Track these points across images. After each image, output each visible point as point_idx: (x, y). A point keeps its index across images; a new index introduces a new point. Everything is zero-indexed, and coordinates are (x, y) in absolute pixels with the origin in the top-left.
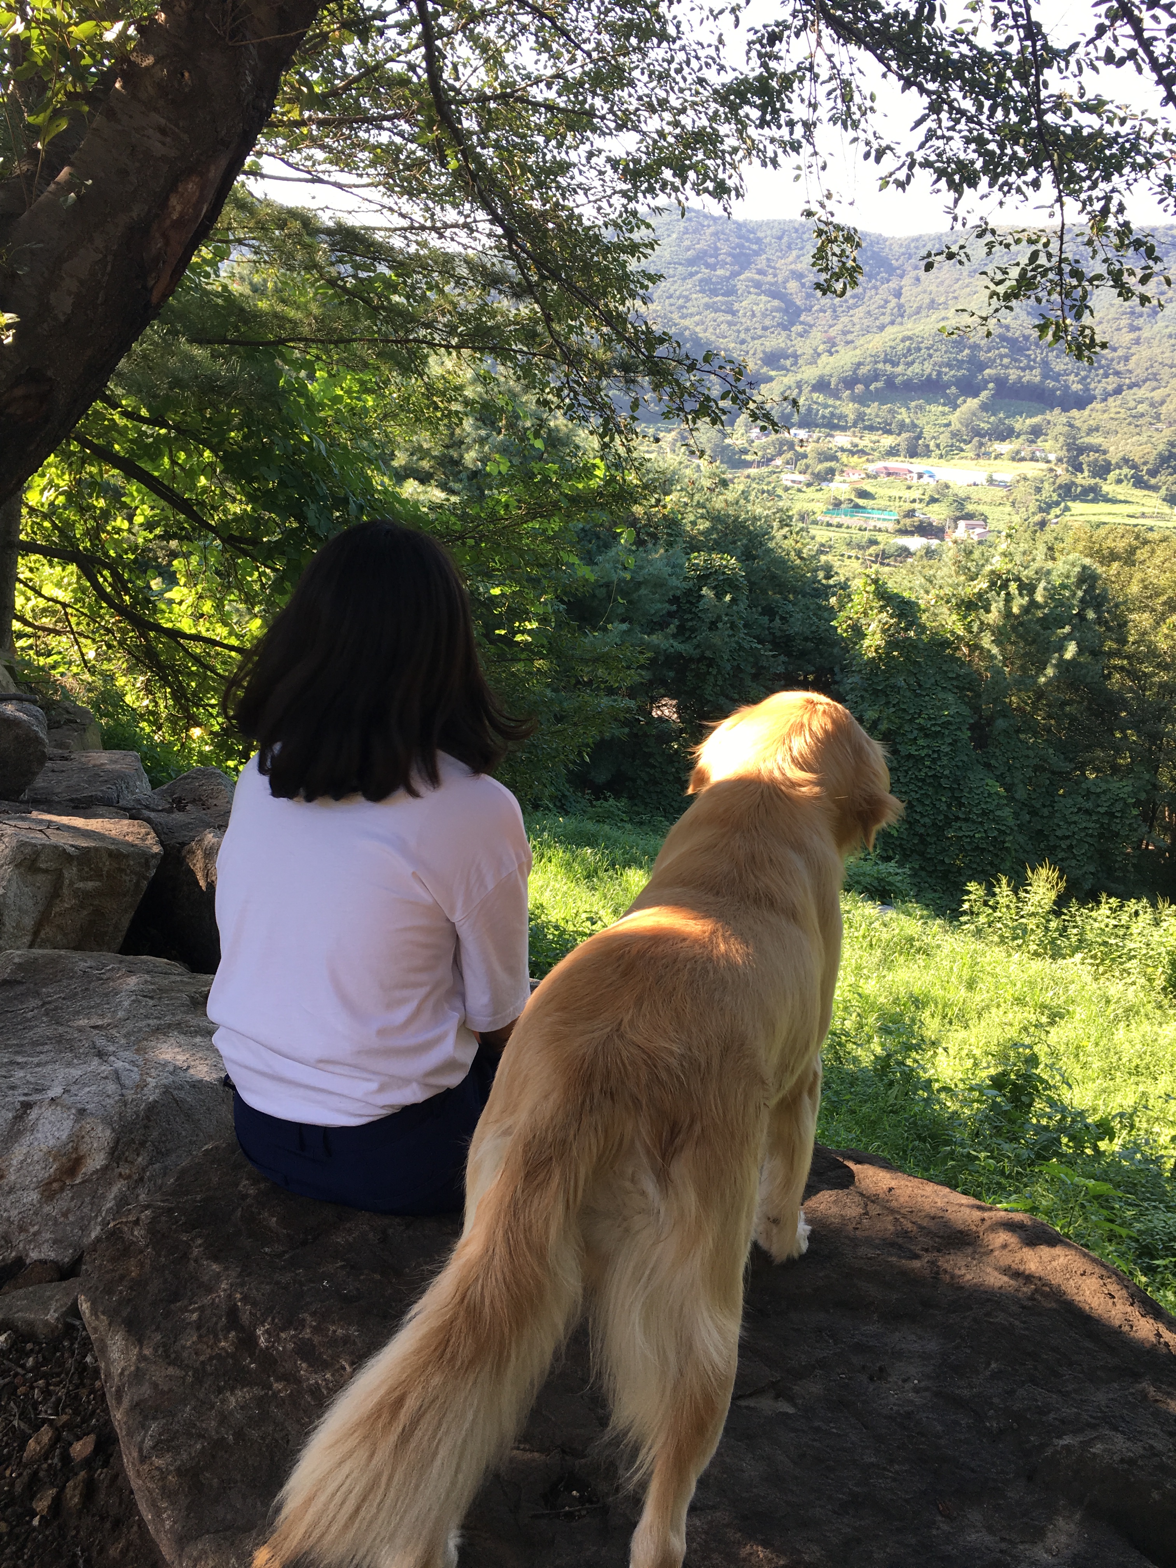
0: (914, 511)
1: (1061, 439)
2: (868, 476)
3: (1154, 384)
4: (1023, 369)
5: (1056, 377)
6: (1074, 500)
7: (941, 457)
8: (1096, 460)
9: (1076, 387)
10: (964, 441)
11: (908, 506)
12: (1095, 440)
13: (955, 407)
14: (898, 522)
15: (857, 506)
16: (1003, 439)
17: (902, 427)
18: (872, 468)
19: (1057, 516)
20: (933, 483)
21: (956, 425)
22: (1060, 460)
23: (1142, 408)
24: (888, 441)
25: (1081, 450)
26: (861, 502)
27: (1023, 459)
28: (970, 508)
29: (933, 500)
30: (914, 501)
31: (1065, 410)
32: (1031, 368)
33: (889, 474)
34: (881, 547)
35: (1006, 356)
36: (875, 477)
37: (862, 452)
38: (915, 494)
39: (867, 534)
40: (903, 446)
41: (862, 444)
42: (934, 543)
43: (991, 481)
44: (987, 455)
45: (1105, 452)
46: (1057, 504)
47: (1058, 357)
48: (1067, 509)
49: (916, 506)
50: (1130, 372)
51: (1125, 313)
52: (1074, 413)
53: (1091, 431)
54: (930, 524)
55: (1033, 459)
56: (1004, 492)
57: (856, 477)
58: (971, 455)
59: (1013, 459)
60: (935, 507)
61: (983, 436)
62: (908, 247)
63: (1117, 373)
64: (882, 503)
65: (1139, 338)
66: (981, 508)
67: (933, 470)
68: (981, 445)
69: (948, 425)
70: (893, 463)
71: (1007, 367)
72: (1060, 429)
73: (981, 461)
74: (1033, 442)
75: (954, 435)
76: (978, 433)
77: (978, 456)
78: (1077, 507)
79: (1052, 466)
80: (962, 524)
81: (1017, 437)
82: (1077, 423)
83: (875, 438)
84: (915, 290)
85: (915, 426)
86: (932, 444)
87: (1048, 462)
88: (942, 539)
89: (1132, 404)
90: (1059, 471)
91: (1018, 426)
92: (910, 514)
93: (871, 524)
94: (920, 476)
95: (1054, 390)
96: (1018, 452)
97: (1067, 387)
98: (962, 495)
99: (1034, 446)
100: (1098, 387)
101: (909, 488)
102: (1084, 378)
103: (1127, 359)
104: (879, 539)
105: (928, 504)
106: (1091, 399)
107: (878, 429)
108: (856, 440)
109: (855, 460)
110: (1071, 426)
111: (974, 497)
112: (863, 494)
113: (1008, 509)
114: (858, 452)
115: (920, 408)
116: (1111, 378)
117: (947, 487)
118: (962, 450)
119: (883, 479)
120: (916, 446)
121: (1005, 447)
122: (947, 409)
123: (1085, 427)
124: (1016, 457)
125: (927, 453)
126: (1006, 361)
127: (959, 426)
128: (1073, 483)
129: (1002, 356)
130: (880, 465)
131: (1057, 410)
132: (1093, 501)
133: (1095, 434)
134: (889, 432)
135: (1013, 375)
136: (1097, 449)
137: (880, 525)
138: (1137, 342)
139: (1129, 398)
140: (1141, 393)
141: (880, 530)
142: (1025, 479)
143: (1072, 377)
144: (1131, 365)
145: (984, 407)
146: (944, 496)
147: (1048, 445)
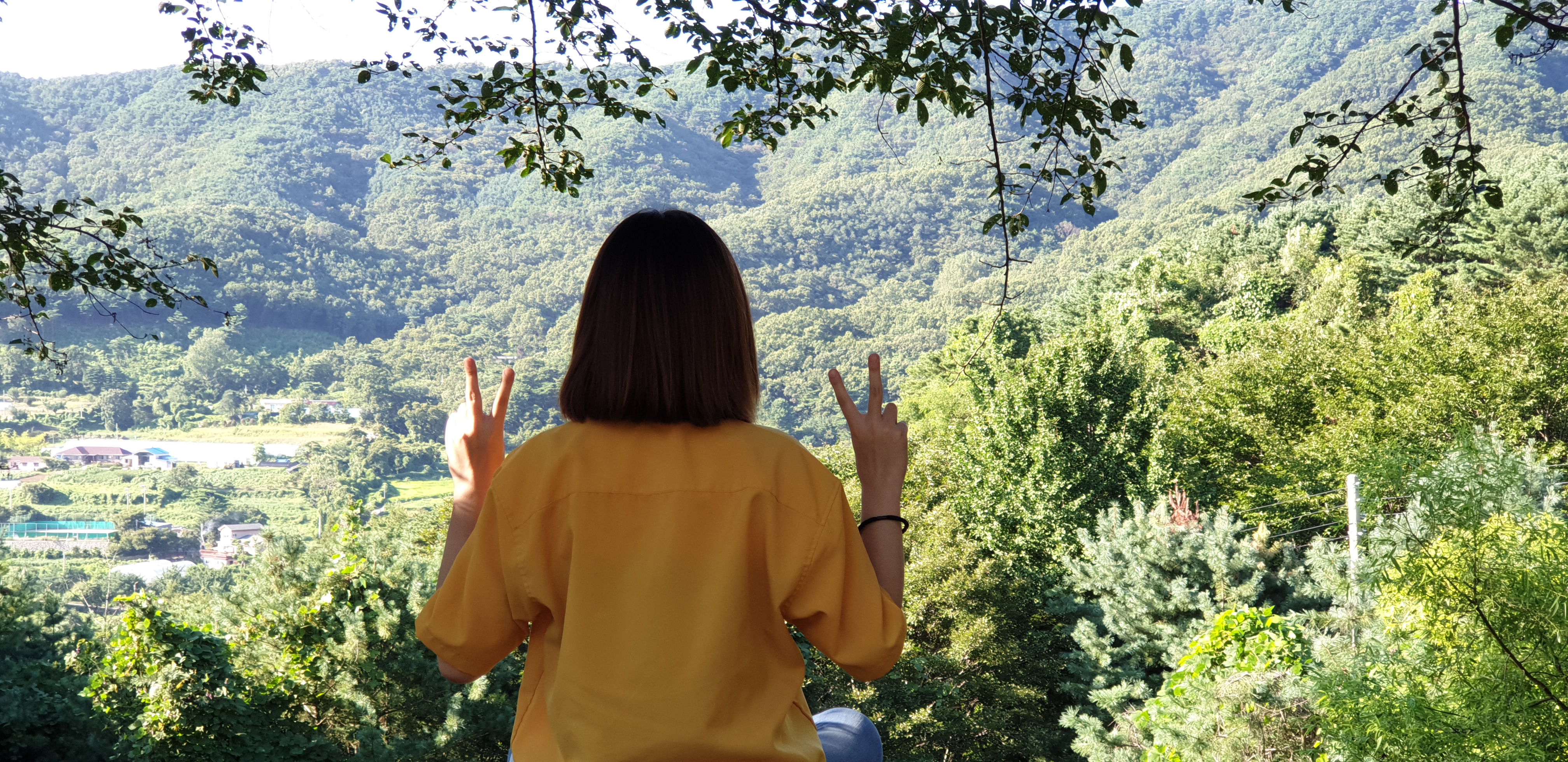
0: (141, 516)
1: (366, 384)
2: (52, 465)
3: (490, 294)
4: (287, 280)
5: (341, 289)
6: (401, 478)
7: (174, 424)
8: (424, 413)
9: (375, 304)
10: (209, 397)
11: (129, 510)
12: (418, 382)
13: (185, 344)
14: (117, 538)
15: (38, 517)
16: (272, 391)
17: (101, 381)
18: (56, 451)
19: (378, 505)
20: (167, 469)
21: (191, 373)
22: (368, 417)
23: (478, 331)
24: (77, 405)
25: (399, 399)
26: (45, 509)
27: (309, 420)
28: (236, 503)
29: (171, 497)
30: (139, 500)
31: (364, 339)
32: (300, 279)
33: (89, 460)
34: (92, 582)
35: (255, 260)
36: (65, 466)
37: (35, 426)
38: (141, 488)
39: (63, 563)
40: (107, 412)
41: (32, 413)
42: (184, 566)
43: (263, 458)
44: (251, 417)
45: (435, 400)
46: (376, 485)
47: (337, 259)
48: (392, 492)
49: (144, 507)
50: (452, 278)
51: (427, 192)
52: (378, 343)
53: (408, 370)
54: (173, 536)
55: (326, 418)
56: (287, 474)
57: (30, 469)
58: (225, 418)
59: (294, 420)
60: (177, 507)
61: (239, 387)
62: (68, 95)
63: (433, 281)
64: (84, 508)
65: (456, 229)
66: (254, 503)
67: (163, 446)
68: (238, 401)
69: (178, 373)
70: (93, 441)
71: (260, 278)
72: (359, 369)
73: (242, 428)
74: (320, 391)
75: (191, 388)
76: (229, 383)
77: (235, 419)
78: (408, 488)
79: (357, 426)
80: (226, 531)
81: (295, 385)
82: (386, 359)
83: (54, 401)
84: (90, 163)
85: (122, 377)
86: (155, 404)
87: (351, 421)
88: (197, 559)
89: (462, 326)
90: (370, 434)
91: (292, 369)
92: (136, 521)
93: (68, 546)
94: (143, 458)
95: (340, 310)
96: (299, 409)
97: (360, 305)
98: (219, 482)
99: (324, 400)
100: (408, 304)
101: (127, 479)
102: (384, 291)
103: (443, 259)
104: (87, 569)
105: (164, 503)
106: (400, 322)
107: (58, 386)
108: (22, 407)
109: (24, 439)
110: (377, 363)
111: (240, 485)
112: (47, 496)
113: (298, 500)
114: (28, 426)
115: (129, 349)
116: (425, 290)
117: (192, 472)
118: (208, 412)
119: (79, 468)
120: (129, 410)
121: (278, 402)
122: (172, 347)
123: (398, 364)
124: (298, 417)
125: (149, 420)
126: (257, 268)
127: (196, 374)
128: (395, 451)
129: (250, 262)
130: (70, 445)
131: (350, 342)
132: (429, 476)
133: (416, 374)
134: (80, 390)
135: (273, 289)
136: (422, 396)
137: (84, 545)
138: (454, 233)
139: (458, 317)
140: (474, 308)
141: (86, 554)
142: (319, 450)
143: (365, 290)
144: (451, 269)
145: (232, 341)
146: (190, 487)
147: (347, 394)
